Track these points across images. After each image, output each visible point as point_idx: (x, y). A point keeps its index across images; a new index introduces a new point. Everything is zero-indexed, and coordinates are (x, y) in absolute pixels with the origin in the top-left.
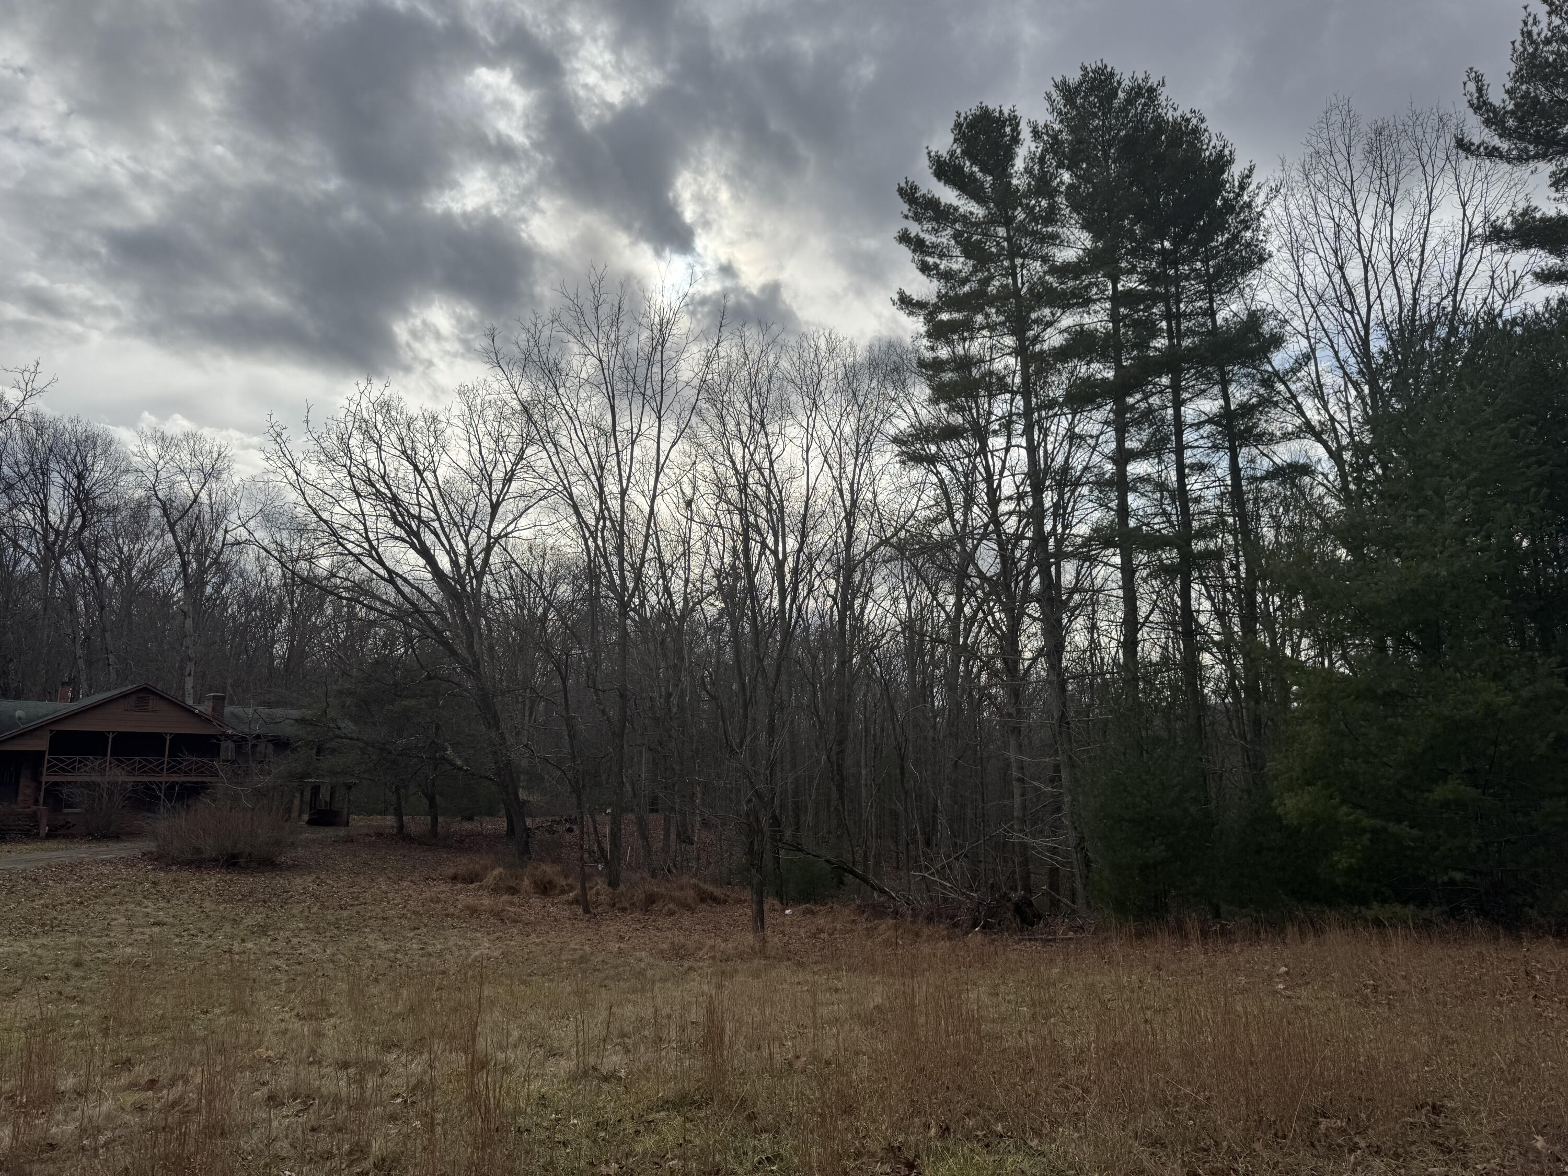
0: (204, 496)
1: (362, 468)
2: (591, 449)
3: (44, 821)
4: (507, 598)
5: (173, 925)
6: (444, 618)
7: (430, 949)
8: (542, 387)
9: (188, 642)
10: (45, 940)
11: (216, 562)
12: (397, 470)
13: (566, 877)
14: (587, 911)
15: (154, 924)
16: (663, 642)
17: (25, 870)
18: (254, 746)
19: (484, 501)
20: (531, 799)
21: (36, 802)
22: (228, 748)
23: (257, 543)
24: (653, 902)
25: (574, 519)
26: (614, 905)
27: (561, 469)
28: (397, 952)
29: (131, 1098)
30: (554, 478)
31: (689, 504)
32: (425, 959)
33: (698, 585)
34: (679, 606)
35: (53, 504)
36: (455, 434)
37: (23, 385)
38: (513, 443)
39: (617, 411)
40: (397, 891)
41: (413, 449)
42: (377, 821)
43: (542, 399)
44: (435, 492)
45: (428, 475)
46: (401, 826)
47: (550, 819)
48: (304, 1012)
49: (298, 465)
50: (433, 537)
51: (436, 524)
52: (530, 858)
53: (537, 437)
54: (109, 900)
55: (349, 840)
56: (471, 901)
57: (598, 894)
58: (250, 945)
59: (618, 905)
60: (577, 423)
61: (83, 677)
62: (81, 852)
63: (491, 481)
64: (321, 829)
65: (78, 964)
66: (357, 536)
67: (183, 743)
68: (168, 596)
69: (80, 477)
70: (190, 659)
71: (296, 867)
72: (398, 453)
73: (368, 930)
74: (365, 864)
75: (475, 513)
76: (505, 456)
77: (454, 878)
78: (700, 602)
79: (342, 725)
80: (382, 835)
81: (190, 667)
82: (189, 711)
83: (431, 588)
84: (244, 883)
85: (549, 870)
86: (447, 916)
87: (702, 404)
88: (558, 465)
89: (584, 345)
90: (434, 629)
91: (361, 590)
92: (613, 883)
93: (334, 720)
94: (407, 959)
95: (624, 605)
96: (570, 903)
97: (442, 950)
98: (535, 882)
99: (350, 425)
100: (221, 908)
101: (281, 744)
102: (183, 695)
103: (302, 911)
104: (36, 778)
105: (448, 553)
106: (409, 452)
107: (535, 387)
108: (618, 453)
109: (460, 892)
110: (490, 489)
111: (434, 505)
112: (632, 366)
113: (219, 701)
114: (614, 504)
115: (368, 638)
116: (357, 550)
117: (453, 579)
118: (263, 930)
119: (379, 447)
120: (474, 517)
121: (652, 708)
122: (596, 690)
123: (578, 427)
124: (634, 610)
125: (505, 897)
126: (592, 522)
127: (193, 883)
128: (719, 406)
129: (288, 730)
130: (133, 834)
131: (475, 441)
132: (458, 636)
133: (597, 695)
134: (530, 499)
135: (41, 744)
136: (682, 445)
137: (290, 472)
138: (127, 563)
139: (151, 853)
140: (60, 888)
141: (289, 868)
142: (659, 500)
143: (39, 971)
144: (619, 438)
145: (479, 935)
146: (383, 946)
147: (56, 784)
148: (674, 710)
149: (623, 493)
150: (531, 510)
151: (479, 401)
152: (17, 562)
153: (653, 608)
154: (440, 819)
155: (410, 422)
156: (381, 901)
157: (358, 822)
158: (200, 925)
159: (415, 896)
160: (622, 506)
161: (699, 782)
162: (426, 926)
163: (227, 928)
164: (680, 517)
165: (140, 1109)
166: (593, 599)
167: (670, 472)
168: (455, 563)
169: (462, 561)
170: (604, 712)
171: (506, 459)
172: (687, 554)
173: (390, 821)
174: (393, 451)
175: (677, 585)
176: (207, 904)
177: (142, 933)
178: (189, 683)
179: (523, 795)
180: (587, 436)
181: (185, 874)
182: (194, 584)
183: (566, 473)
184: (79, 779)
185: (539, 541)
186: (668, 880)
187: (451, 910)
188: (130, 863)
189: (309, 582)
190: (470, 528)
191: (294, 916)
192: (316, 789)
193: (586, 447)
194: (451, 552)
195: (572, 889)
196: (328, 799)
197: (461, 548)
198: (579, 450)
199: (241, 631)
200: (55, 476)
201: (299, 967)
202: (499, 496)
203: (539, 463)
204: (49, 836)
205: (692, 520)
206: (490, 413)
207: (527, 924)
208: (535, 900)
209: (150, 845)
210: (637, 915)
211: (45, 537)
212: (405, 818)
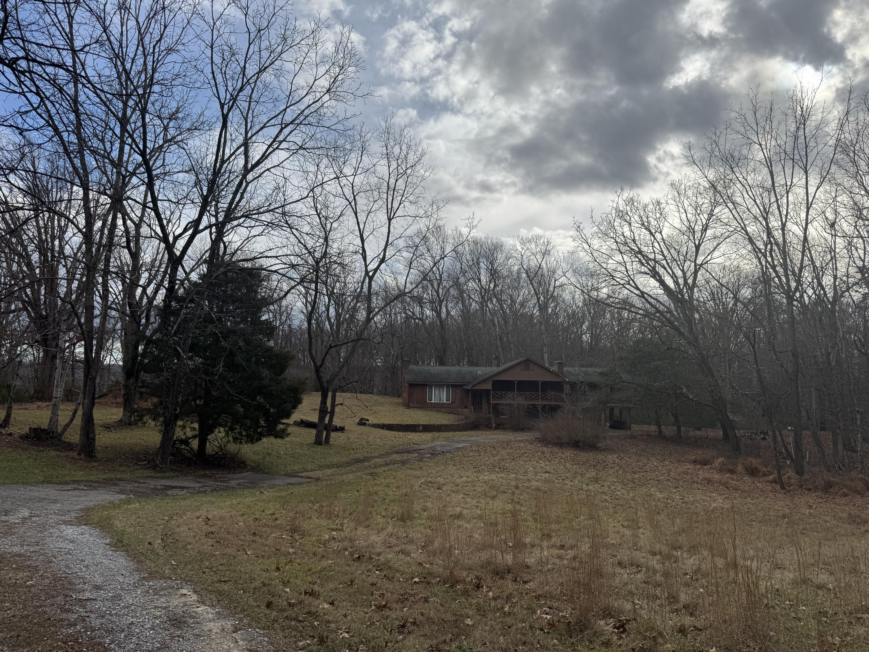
0: (543, 265)
1: (621, 237)
2: (758, 201)
3: (493, 421)
4: (709, 301)
5: (554, 474)
6: (673, 315)
7: (686, 499)
8: (722, 170)
9: (544, 336)
10: (502, 475)
11: (552, 296)
12: (640, 235)
13: (766, 466)
14: (783, 488)
15: (546, 472)
16: (820, 319)
17: (489, 443)
18: (580, 386)
19: (691, 245)
20: (735, 419)
21: (489, 413)
22: (567, 388)
23: (572, 284)
24: (831, 487)
25: (749, 247)
26: (802, 486)
27: (738, 218)
28: (668, 499)
29: (555, 552)
30: (735, 223)
31: (832, 225)
32: (684, 505)
33: (845, 278)
34: (830, 295)
35: (482, 278)
36: (671, 209)
37: (469, 225)
38: (706, 207)
39: (774, 173)
40: (663, 466)
41: (648, 222)
42: (646, 428)
43: (723, 177)
44: (662, 244)
45: (658, 236)
46: (660, 431)
47: (750, 431)
48: (626, 524)
49: (589, 241)
50: (663, 269)
51: (664, 262)
52: (741, 454)
53: (722, 200)
54: (525, 459)
55: (633, 437)
56: (707, 475)
57: (789, 478)
58: (591, 487)
59: (804, 486)
60: (747, 187)
61: (502, 355)
62: (510, 436)
63: (694, 232)
64: (617, 431)
65: (517, 487)
66: (621, 274)
67: (546, 386)
68: (532, 314)
69: (492, 263)
70: (545, 345)
71: (606, 450)
72: (640, 226)
73: (650, 486)
74: (643, 450)
75: (687, 252)
76: (701, 216)
77: (695, 462)
78: (848, 290)
79: (623, 376)
80: (650, 435)
81: (545, 349)
82: (548, 370)
83: (665, 299)
84: (583, 456)
85: (754, 462)
86: (694, 482)
87: (839, 156)
88: (736, 215)
89: (748, 138)
90: (669, 320)
91: (626, 304)
92: (800, 472)
93: (618, 373)
94: (674, 503)
95: (790, 298)
96: (771, 482)
97: (693, 501)
98: (746, 468)
99: (614, 215)
100: (574, 467)
101: (593, 386)
102: (544, 362)
103: (614, 473)
104: (488, 401)
105: (672, 277)
106: (646, 224)
107: (717, 171)
108: (777, 200)
109: (699, 470)
110: (694, 237)
111: (662, 252)
112: (783, 143)
113: (561, 365)
114: (777, 234)
115: (630, 329)
116: (622, 282)
117: (676, 291)
118: (596, 480)
119: (630, 224)
120: (686, 254)
121: (816, 363)
122: (775, 353)
123: (748, 189)
124: (797, 300)
125: (728, 475)
126: (762, 247)
127: (560, 454)
128: (852, 155)
129: (596, 379)
130: (530, 429)
131: (683, 211)
132: (683, 324)
133: (776, 355)
134: (719, 240)
135: (488, 386)
136: (826, 187)
137: (585, 245)
138: (513, 301)
139: (539, 438)
140: (504, 452)
141: (604, 450)
142: (810, 226)
143: (502, 489)
144: (778, 191)
145: (714, 495)
146: (659, 495)
147: (496, 404)
148: (833, 363)
149: (784, 225)
150: (720, 245)
151: (683, 187)
152: (471, 305)
153: (810, 297)
154: (682, 429)
155: (645, 206)
156: (655, 471)
157: (636, 428)
158: (566, 475)
159: (673, 470)
160: (784, 234)
161: (858, 412)
162: (682, 487)
163: (579, 477)
164: (826, 235)
165: (560, 557)
166: (768, 295)
167: (817, 207)
168: (676, 282)
169: (681, 281)
170: (782, 366)
171: (702, 217)
172: (834, 258)
173: (653, 428)
174: (637, 225)
175: (827, 280)
176: (567, 465)
177: (541, 476)
178: (546, 356)
179: (731, 417)
180: (754, 193)
181: (555, 449)
182: (543, 308)
183: (742, 219)
184: (505, 402)
185: (727, 264)
186: (839, 474)
187: (696, 479)
188: (531, 442)
189: (598, 301)
190: (685, 261)
191: (610, 475)
192: (612, 410)
193: (755, 201)
194: (674, 276)
195: (770, 474)
196: (619, 415)
197: (679, 273)
198: (750, 203)
199: (566, 330)
200: (482, 265)
201: (617, 501)
202: (700, 240)
203: (724, 216)
204: (496, 428)
205: (836, 235)
206: (690, 193)
207: (744, 492)
208: (746, 478)
209: (538, 435)
210: (819, 493)
211: (481, 293)
212: (662, 427)
